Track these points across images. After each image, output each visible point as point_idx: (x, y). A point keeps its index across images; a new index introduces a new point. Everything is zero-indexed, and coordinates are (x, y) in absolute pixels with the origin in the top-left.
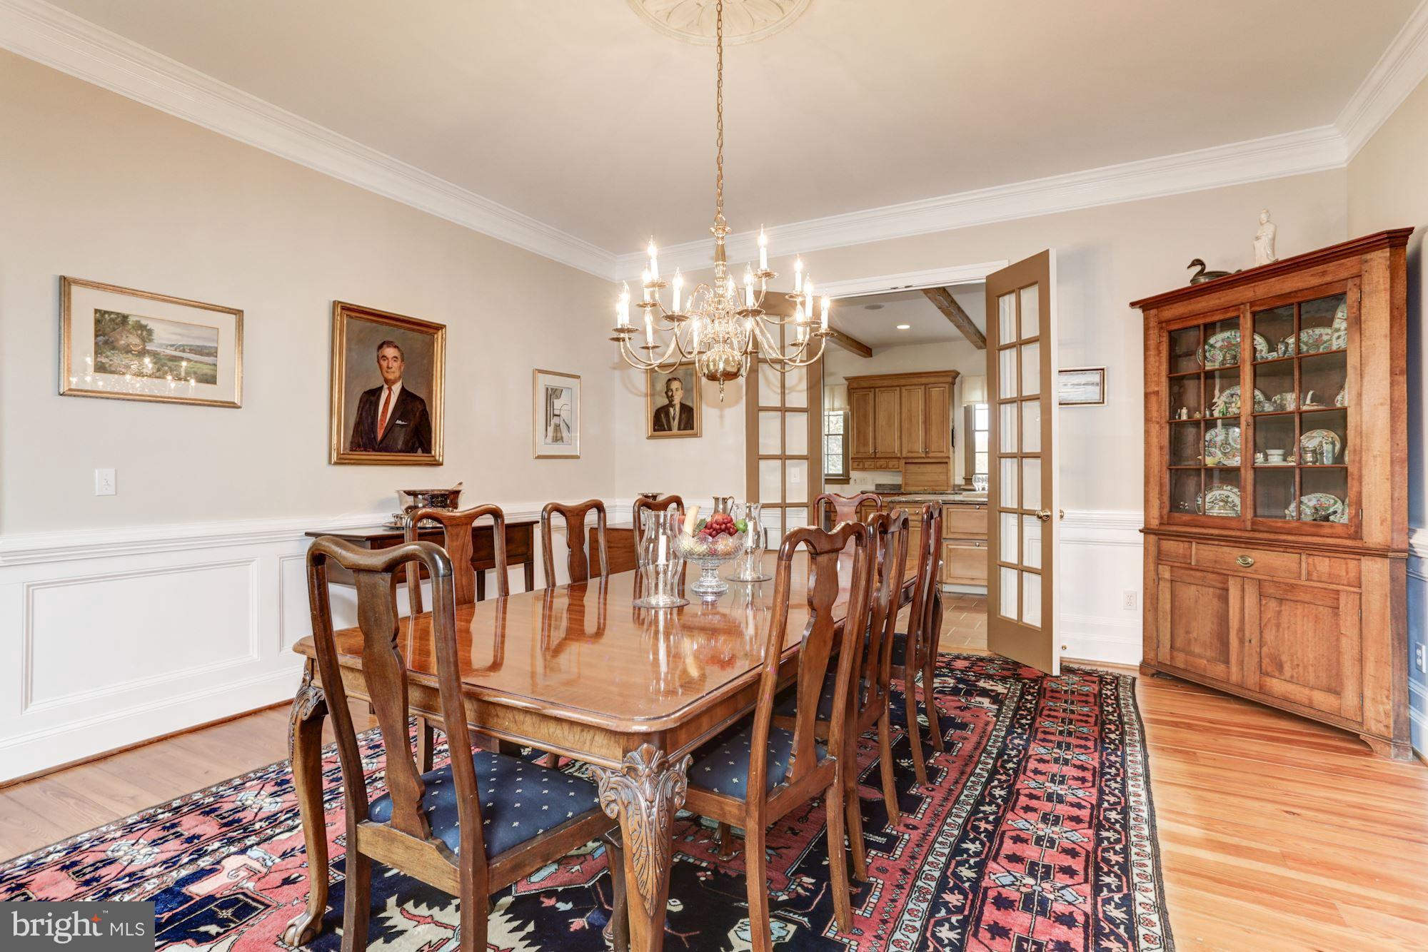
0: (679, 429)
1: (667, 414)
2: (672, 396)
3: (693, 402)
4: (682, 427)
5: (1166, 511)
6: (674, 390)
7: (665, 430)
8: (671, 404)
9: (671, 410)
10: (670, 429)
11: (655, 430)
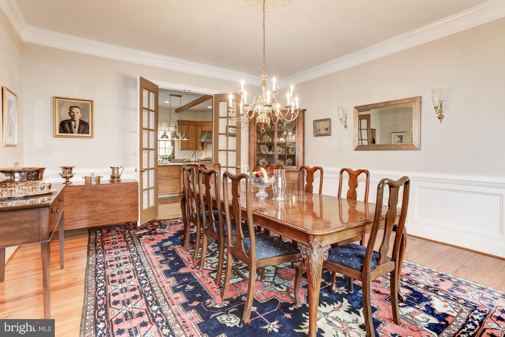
0: (79, 133)
1: (70, 124)
2: (74, 115)
3: (89, 120)
4: (81, 132)
5: (256, 165)
6: (75, 112)
7: (68, 132)
8: (73, 119)
9: (73, 123)
10: (72, 132)
11: (60, 132)
